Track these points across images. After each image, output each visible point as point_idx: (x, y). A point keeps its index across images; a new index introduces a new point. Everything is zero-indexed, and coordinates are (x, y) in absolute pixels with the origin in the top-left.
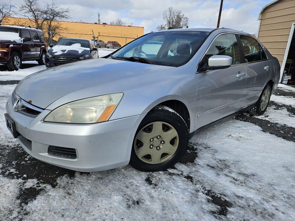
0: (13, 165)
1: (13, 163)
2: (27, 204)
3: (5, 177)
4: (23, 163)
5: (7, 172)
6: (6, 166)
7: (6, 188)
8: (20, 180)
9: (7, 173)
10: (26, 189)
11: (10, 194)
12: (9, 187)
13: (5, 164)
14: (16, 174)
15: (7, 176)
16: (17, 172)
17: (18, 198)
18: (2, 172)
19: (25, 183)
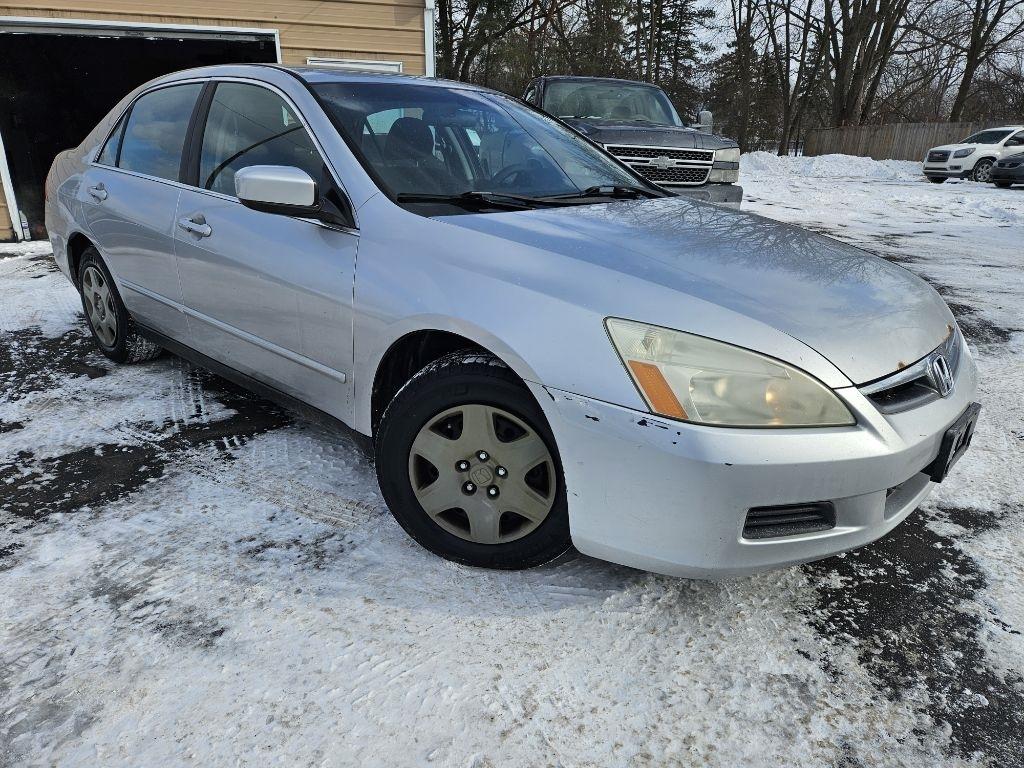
0: (932, 585)
1: (925, 588)
2: (991, 514)
3: (982, 574)
4: (903, 571)
5: (967, 579)
6: (952, 593)
7: (1003, 553)
8: (958, 545)
9: (969, 577)
10: (967, 527)
11: (1005, 538)
12: (995, 551)
13: (950, 601)
14: (952, 561)
15: (977, 572)
16: (945, 562)
17: (998, 527)
18: (975, 587)
19: (956, 537)
